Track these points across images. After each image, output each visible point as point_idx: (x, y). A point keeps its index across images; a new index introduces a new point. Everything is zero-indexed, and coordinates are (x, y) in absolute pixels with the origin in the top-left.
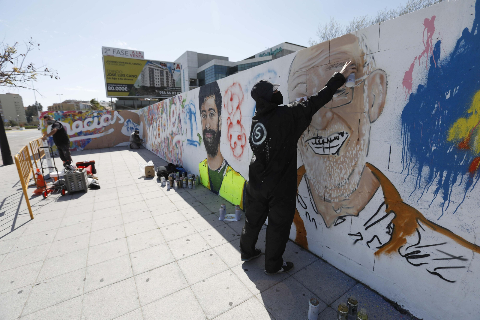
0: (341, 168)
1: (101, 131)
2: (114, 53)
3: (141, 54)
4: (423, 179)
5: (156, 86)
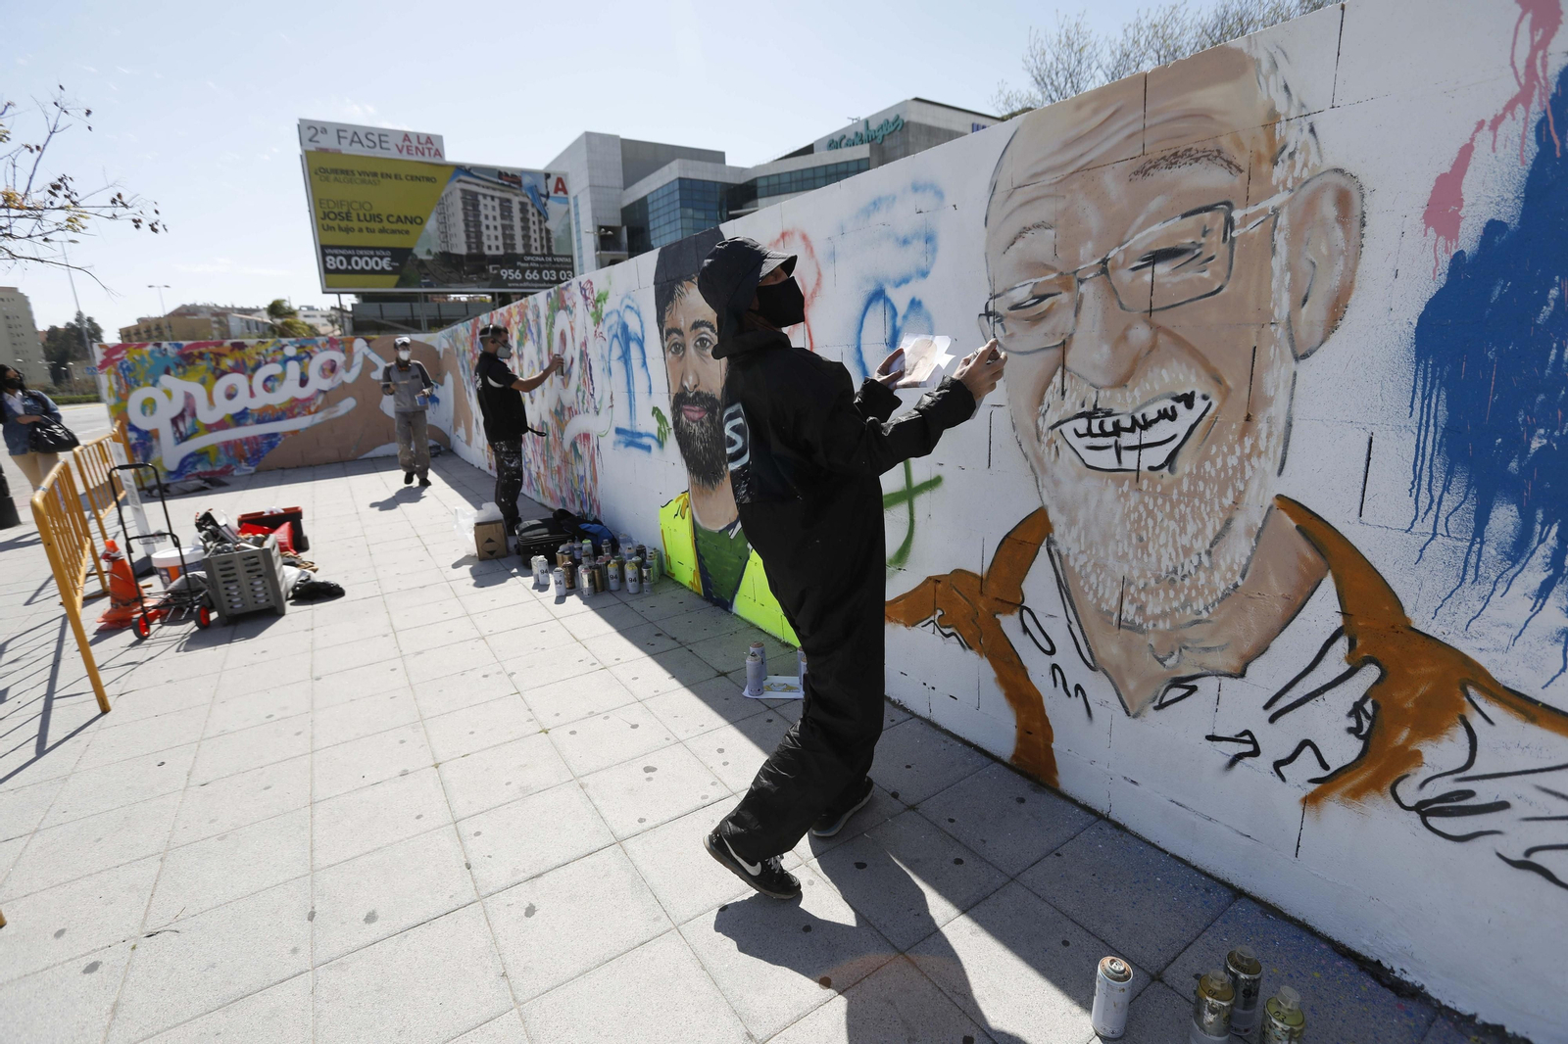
0: (1183, 518)
1: (313, 409)
2: (340, 143)
3: (432, 144)
4: (1490, 551)
5: (487, 252)
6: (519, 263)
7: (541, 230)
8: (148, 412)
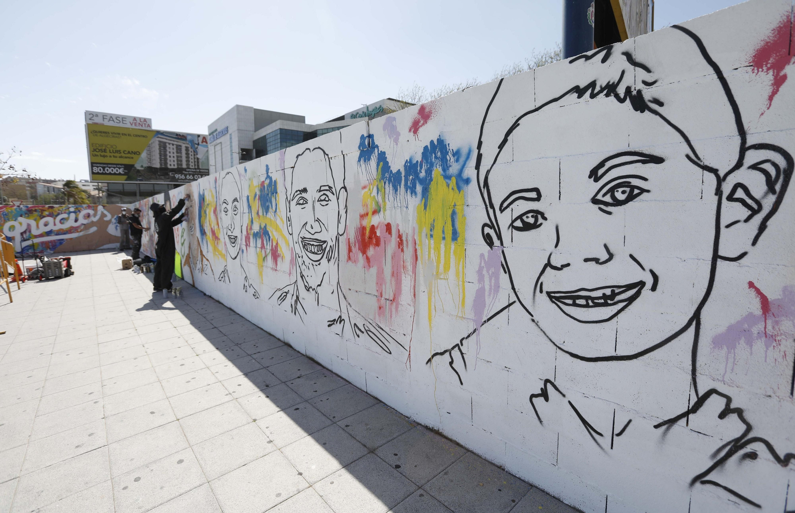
1: (79, 230)
2: (104, 121)
3: (146, 122)
5: (169, 167)
6: (184, 172)
7: (195, 158)
8: (12, 230)
